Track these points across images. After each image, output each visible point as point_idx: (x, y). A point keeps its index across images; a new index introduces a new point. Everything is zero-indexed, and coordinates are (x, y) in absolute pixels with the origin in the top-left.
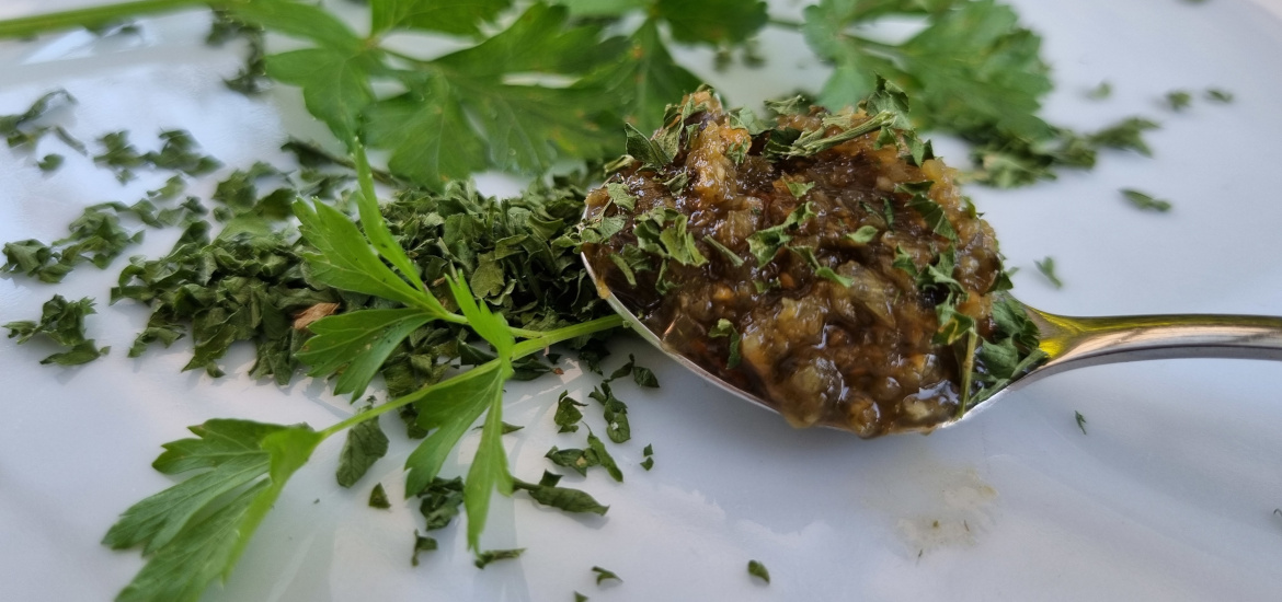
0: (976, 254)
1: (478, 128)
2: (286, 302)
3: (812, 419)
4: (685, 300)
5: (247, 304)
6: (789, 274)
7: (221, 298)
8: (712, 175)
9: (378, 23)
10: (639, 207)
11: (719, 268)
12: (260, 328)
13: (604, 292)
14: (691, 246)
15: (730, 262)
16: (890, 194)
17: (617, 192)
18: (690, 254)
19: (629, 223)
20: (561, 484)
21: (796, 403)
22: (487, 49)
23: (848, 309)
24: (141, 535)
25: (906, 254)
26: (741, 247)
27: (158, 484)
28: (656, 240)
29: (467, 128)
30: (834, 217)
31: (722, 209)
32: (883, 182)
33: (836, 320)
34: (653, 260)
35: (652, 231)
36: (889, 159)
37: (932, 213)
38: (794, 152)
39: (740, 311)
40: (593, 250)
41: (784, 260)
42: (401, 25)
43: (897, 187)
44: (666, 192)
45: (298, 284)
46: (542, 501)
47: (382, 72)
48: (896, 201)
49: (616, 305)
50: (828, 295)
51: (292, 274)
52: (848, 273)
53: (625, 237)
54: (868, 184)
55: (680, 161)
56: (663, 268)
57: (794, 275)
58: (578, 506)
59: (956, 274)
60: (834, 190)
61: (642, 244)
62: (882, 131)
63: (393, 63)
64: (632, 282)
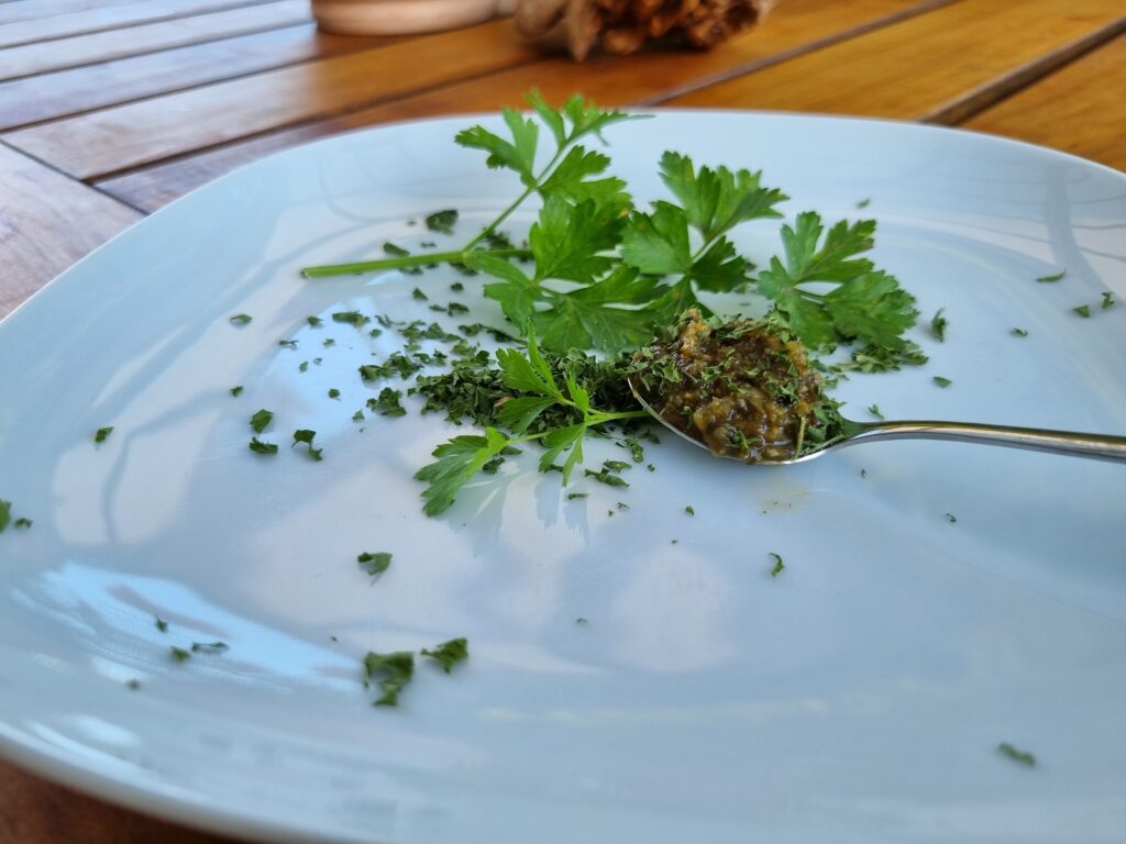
0: (808, 385)
1: (588, 329)
2: (491, 396)
3: (722, 452)
4: (671, 398)
5: (474, 395)
6: (719, 389)
7: (462, 391)
8: (689, 344)
9: (539, 274)
10: (656, 358)
11: (688, 385)
12: (478, 407)
13: (636, 395)
14: (676, 374)
15: (692, 382)
16: (769, 355)
17: (647, 352)
18: (675, 377)
19: (650, 364)
20: (609, 474)
21: (717, 445)
22: (596, 289)
23: (743, 404)
24: (429, 476)
25: (771, 381)
26: (698, 376)
27: (434, 460)
28: (661, 371)
29: (583, 329)
30: (743, 365)
31: (692, 359)
32: (767, 350)
33: (739, 410)
34: (659, 379)
35: (659, 367)
36: (771, 340)
37: (786, 365)
38: (729, 336)
39: (695, 403)
40: (632, 376)
41: (718, 383)
42: (550, 276)
43: (773, 353)
44: (669, 352)
45: (497, 388)
46: (600, 480)
47: (541, 298)
48: (773, 359)
49: (642, 402)
50: (735, 398)
51: (495, 383)
52: (745, 388)
53: (648, 371)
54: (761, 351)
55: (677, 339)
56: (662, 383)
57: (722, 390)
58: (616, 483)
59: (796, 392)
60: (744, 354)
61: (654, 372)
62: (769, 328)
63: (545, 294)
64: (649, 389)
